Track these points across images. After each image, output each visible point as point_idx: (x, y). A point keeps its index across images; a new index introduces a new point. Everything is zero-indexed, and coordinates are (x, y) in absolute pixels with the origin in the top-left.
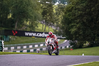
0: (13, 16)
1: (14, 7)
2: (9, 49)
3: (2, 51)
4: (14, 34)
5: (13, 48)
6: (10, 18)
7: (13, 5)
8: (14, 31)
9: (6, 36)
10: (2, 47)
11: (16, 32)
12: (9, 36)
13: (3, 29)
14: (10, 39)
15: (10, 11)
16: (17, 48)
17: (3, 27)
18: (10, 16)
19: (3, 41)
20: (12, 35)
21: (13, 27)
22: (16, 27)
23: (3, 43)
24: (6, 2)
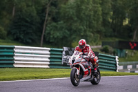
0: (130, 22)
1: (132, 10)
2: (125, 67)
3: (115, 70)
4: (132, 47)
5: (130, 67)
6: (127, 25)
7: (130, 6)
8: (132, 43)
9: (121, 50)
10: (116, 64)
11: (135, 45)
12: (124, 50)
13: (117, 40)
14: (126, 54)
15: (127, 14)
16: (135, 67)
17: (116, 37)
18: (126, 22)
19: (117, 57)
20: (129, 48)
21: (131, 37)
22: (135, 37)
23: (117, 60)
24: (121, 3)
